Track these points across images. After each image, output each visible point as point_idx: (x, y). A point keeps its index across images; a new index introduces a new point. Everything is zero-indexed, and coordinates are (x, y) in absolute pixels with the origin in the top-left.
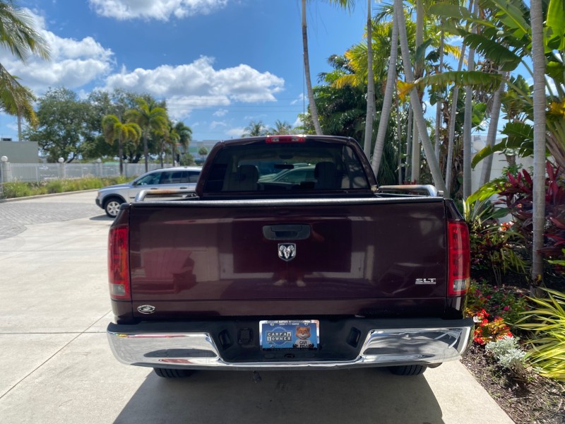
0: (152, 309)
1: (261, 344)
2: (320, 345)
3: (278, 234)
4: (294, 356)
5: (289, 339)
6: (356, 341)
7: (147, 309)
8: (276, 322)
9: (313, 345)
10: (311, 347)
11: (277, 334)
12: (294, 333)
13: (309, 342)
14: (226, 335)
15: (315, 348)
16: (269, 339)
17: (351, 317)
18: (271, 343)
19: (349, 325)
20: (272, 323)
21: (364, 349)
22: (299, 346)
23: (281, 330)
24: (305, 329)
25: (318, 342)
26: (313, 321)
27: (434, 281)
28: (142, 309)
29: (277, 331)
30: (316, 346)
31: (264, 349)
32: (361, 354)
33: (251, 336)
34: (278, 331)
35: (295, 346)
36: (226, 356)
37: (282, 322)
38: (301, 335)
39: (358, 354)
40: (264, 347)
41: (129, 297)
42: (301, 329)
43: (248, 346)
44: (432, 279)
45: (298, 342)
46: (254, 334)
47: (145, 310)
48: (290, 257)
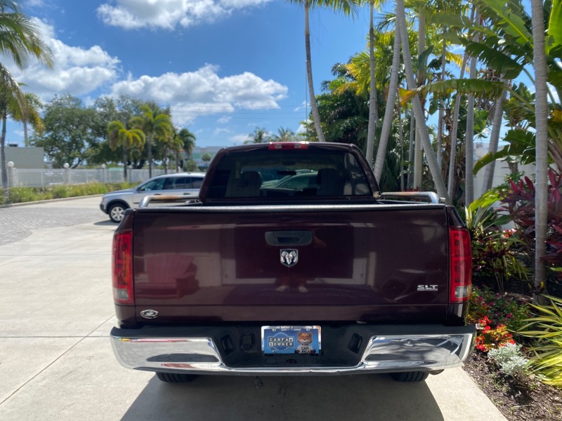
0: (155, 313)
1: (263, 349)
2: (321, 351)
3: (281, 240)
4: (296, 362)
5: (291, 344)
6: (357, 347)
7: (150, 313)
8: (278, 327)
9: (315, 351)
10: (313, 353)
11: (279, 340)
12: (295, 339)
13: (311, 348)
14: (228, 341)
15: (317, 355)
16: (271, 344)
17: (353, 323)
18: (272, 349)
19: (351, 331)
20: (274, 328)
21: (366, 355)
22: (301, 352)
23: (283, 336)
24: (307, 335)
25: (320, 348)
26: (315, 327)
27: (436, 287)
28: (145, 313)
29: (278, 336)
30: (317, 352)
31: (266, 355)
32: (363, 360)
33: (253, 341)
34: (280, 336)
35: (297, 352)
36: (228, 362)
37: (284, 328)
38: (302, 341)
39: (360, 360)
40: (265, 353)
41: (132, 301)
42: (303, 334)
43: (251, 352)
44: (434, 286)
45: (300, 348)
46: (256, 339)
47: (148, 314)
48: (292, 263)
